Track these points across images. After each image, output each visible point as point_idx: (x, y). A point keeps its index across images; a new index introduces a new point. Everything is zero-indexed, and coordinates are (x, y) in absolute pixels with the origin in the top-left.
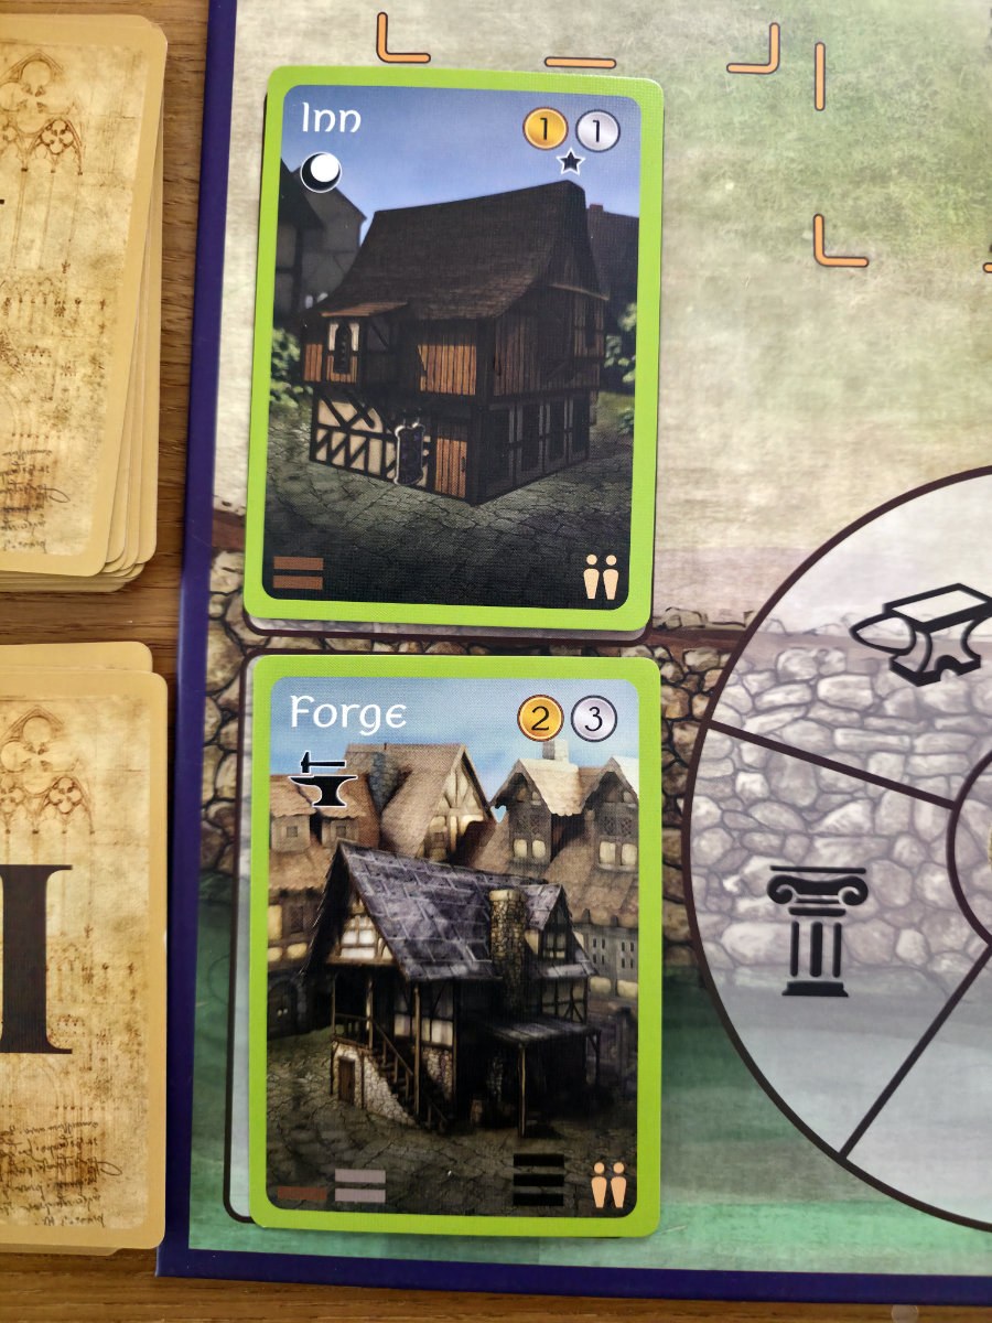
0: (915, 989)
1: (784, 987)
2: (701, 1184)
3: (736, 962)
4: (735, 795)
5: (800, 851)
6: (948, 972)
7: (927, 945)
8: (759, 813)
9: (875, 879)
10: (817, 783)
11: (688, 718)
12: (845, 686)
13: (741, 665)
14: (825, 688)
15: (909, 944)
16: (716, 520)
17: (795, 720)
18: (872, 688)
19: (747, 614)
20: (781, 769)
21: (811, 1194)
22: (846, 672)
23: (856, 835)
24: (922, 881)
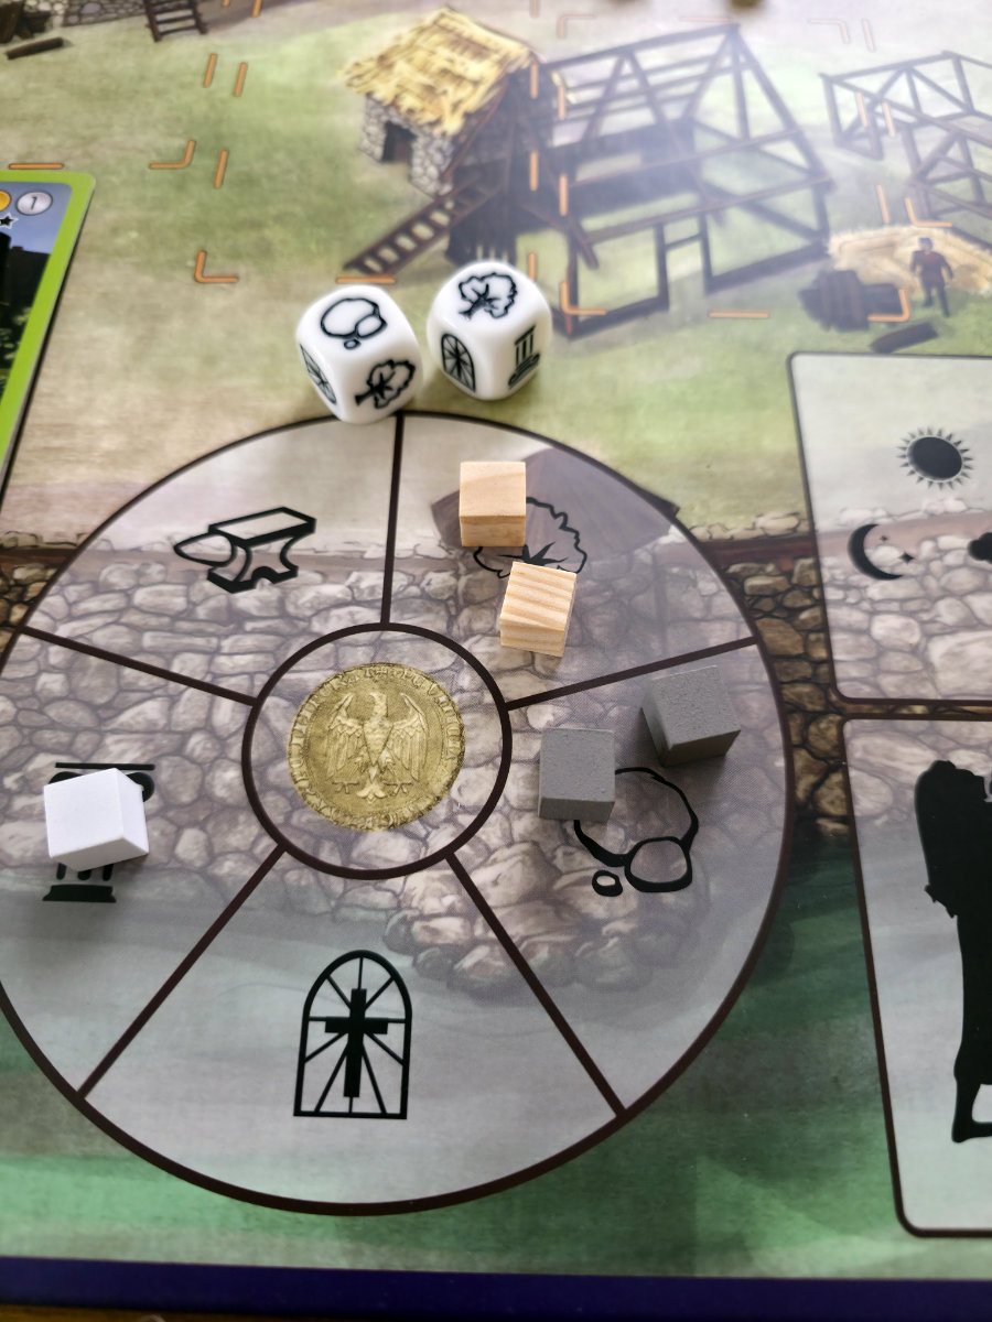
0: (191, 893)
1: (47, 891)
3: (1, 863)
4: (34, 694)
5: (89, 748)
6: (229, 875)
7: (209, 847)
8: (53, 712)
9: (162, 775)
10: (118, 682)
11: (4, 625)
12: (161, 594)
13: (64, 578)
14: (141, 596)
15: (190, 844)
17: (106, 625)
18: (187, 595)
19: (79, 535)
20: (84, 670)
22: (164, 582)
23: (150, 731)
24: (213, 778)
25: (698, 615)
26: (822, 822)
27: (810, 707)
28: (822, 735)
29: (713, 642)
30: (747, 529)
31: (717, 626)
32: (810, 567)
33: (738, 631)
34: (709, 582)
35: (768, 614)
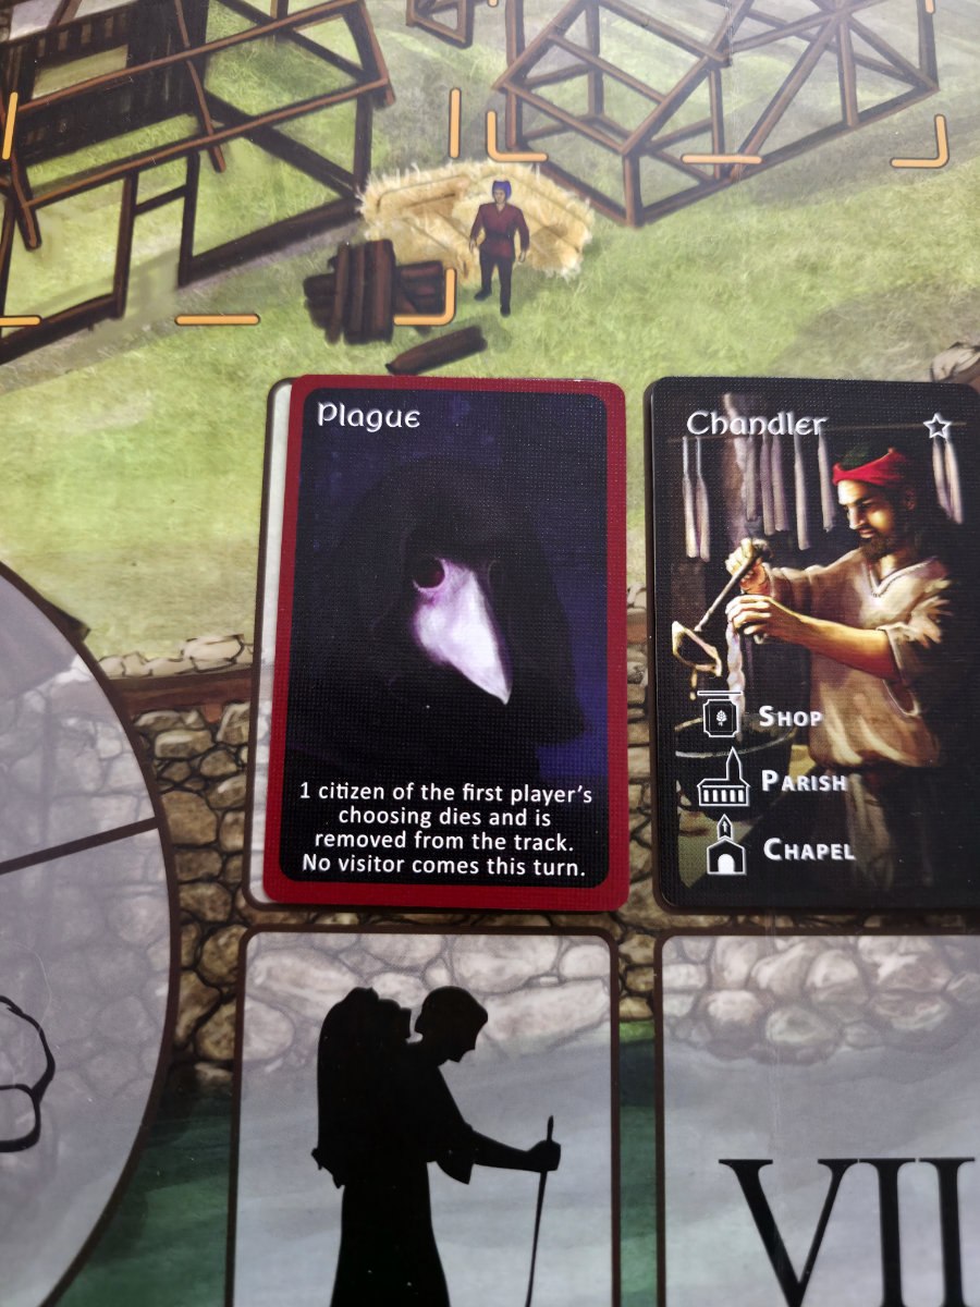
25: (90, 787)
26: (201, 1067)
27: (210, 916)
28: (219, 953)
29: (105, 826)
30: (171, 660)
31: (112, 803)
32: (242, 717)
33: (137, 811)
34: (112, 740)
35: (178, 786)
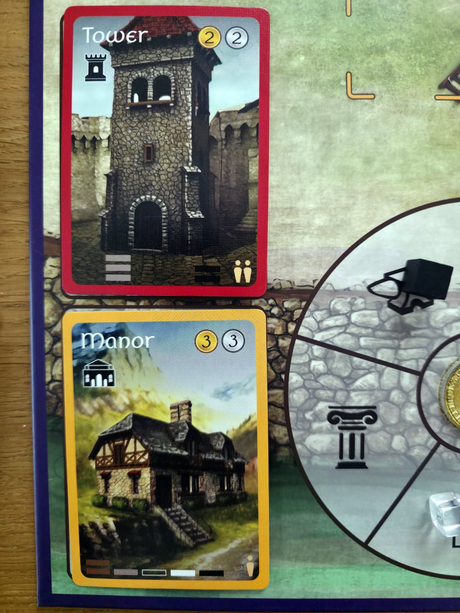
0: (401, 464)
1: (336, 465)
2: (297, 559)
3: (312, 453)
4: (310, 372)
5: (343, 398)
6: (417, 455)
7: (407, 443)
8: (323, 380)
9: (381, 411)
10: (351, 365)
11: (286, 334)
12: (365, 316)
13: (312, 307)
14: (354, 317)
15: (398, 442)
16: (298, 234)
17: (340, 334)
18: (379, 317)
19: (314, 281)
20: (333, 358)
21: (351, 562)
22: (365, 309)
23: (371, 389)
24: (404, 412)
